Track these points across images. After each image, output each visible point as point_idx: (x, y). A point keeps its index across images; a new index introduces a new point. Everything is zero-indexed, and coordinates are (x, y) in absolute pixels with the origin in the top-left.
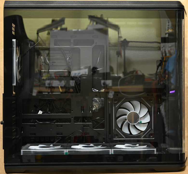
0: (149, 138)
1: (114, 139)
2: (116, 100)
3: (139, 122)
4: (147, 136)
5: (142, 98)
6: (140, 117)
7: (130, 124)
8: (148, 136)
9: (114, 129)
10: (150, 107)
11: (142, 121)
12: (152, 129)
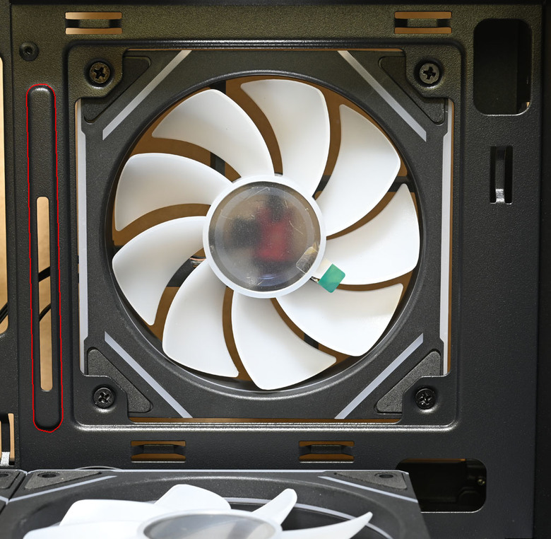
0: (404, 422)
1: (86, 428)
2: (100, 73)
3: (317, 271)
4: (393, 402)
5: (344, 54)
6: (326, 231)
7: (238, 290)
8: (397, 407)
9: (84, 333)
10: (422, 134)
11: (341, 266)
12: (433, 344)
